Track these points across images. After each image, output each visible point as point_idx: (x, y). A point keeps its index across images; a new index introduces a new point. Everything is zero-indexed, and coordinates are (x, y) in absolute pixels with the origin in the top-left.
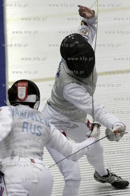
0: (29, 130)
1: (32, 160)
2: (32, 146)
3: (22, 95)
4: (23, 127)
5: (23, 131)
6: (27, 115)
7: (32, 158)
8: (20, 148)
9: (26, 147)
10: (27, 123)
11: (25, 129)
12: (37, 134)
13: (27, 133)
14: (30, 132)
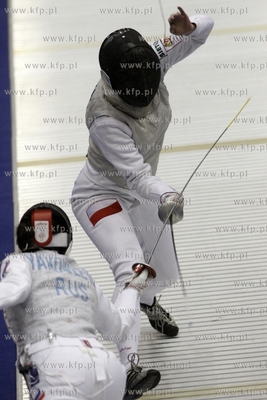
0: (68, 291)
1: (86, 342)
2: (79, 318)
3: (42, 236)
4: (57, 287)
5: (58, 294)
6: (58, 267)
7: (85, 339)
8: (60, 323)
9: (69, 321)
10: (62, 279)
11: (61, 291)
12: (82, 297)
13: (65, 296)
14: (70, 295)
